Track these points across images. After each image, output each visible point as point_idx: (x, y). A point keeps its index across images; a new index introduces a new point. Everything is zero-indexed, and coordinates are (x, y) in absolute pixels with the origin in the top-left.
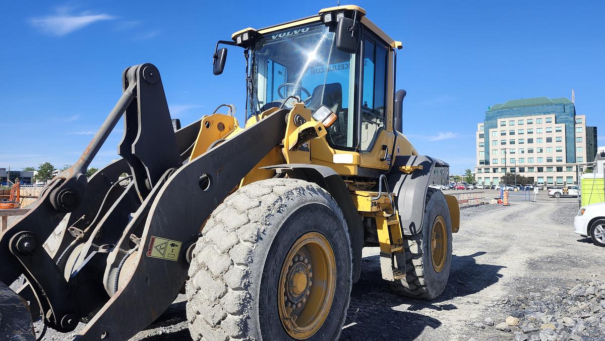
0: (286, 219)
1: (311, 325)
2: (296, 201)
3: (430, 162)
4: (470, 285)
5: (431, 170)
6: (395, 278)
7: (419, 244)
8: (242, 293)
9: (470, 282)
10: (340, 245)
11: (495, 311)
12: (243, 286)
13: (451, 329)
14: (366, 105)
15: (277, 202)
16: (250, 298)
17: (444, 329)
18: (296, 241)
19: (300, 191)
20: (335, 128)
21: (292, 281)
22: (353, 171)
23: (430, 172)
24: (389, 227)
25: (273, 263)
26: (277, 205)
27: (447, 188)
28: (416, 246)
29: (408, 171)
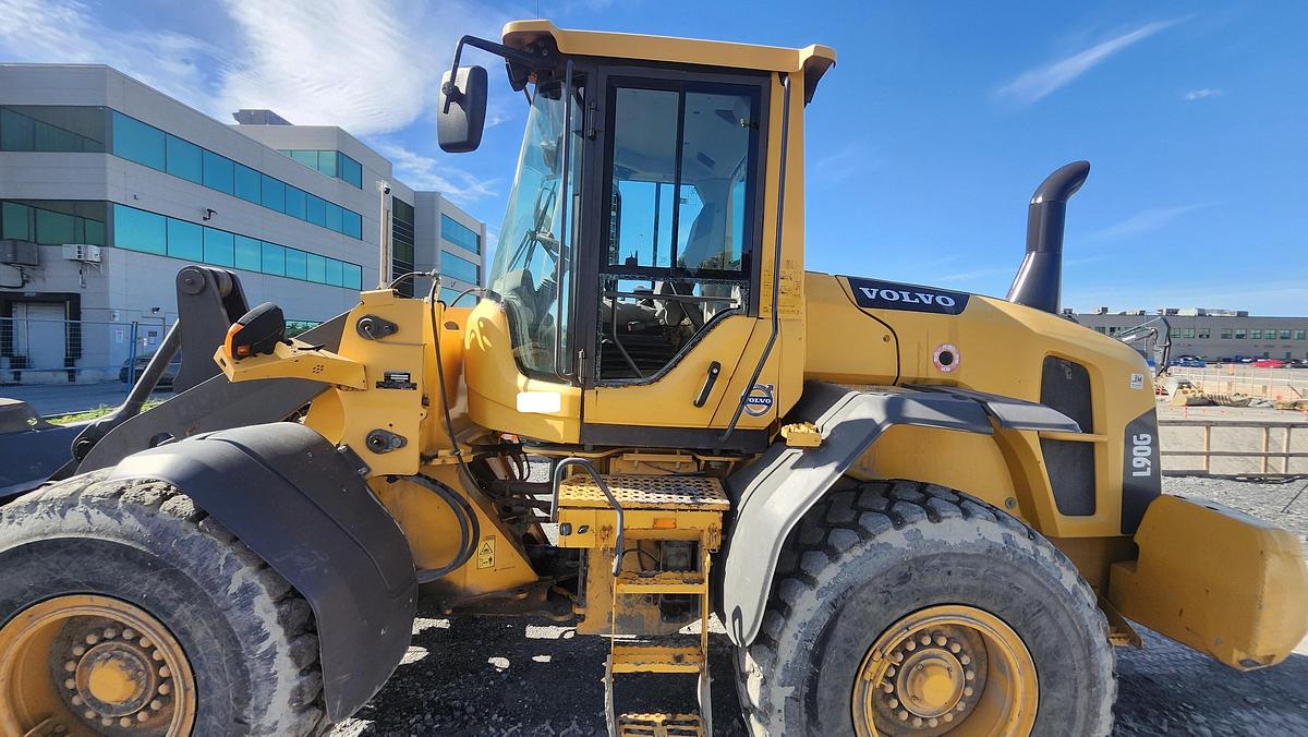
22: (563, 433)
28: (758, 680)
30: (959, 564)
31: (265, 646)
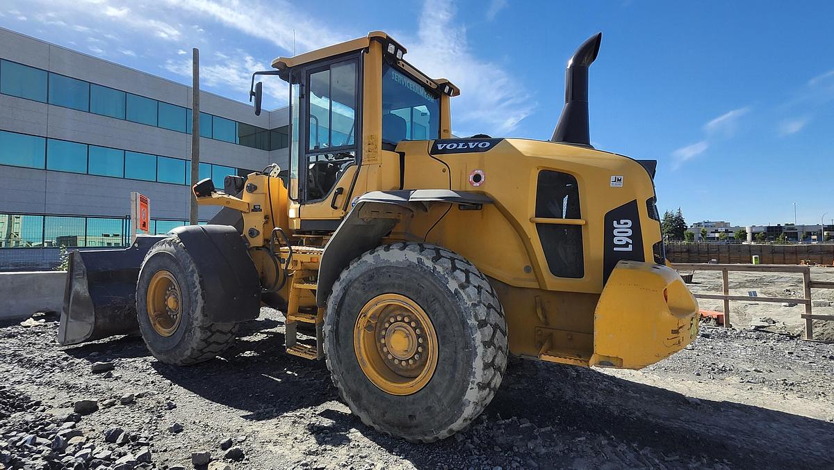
22: (295, 225)
30: (394, 272)
31: (196, 290)
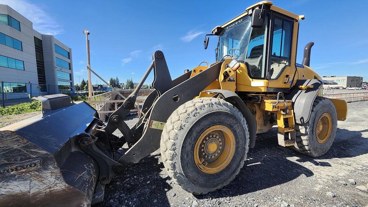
0: (198, 120)
1: (217, 168)
2: (206, 111)
3: (320, 83)
4: (350, 151)
5: (319, 88)
6: (286, 145)
7: (306, 128)
8: (172, 152)
9: (350, 149)
10: (238, 131)
11: (362, 174)
12: (172, 149)
13: (319, 180)
14: (275, 54)
15: (193, 111)
16: (176, 154)
17: (314, 179)
18: (206, 129)
19: (209, 105)
20: (260, 67)
21: (208, 146)
22: (263, 90)
23: (319, 89)
24: (284, 119)
25: (189, 140)
26: (194, 113)
27: (360, 89)
28: (304, 129)
29: (304, 88)
